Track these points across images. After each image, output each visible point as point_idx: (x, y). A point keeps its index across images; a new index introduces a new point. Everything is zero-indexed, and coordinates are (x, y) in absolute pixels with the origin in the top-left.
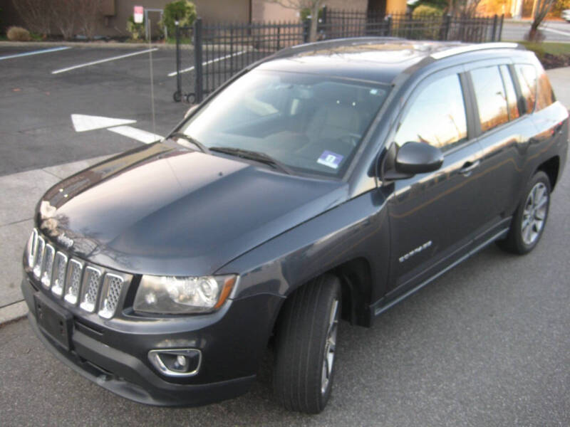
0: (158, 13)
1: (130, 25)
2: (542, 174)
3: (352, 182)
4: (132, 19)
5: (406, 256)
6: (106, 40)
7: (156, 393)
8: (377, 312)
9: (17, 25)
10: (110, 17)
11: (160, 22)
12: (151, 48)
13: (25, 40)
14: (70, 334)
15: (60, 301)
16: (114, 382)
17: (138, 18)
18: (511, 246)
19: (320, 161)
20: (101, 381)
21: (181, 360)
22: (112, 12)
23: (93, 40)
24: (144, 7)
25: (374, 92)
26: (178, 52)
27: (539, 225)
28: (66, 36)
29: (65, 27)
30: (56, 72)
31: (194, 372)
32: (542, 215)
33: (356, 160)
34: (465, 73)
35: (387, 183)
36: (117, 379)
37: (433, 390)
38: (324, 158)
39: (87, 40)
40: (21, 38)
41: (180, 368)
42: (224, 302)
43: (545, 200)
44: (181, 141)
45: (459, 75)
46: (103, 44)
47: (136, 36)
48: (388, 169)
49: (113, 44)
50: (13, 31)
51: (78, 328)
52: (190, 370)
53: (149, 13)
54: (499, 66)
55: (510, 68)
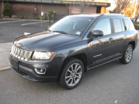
0: (47, 14)
1: (40, 16)
2: (131, 45)
3: (83, 37)
4: (41, 15)
5: (95, 56)
6: (34, 19)
7: (36, 78)
8: (88, 69)
9: (15, 15)
10: (36, 14)
11: (47, 16)
12: (45, 21)
13: (16, 18)
14: (18, 65)
15: (17, 59)
16: (27, 76)
17: (42, 14)
18: (123, 61)
19: (76, 33)
20: (24, 76)
21: (41, 70)
22: (36, 13)
23: (31, 19)
24: (44, 12)
25: (89, 20)
26: (50, 22)
27: (130, 58)
28: (25, 18)
29: (25, 16)
30: (22, 25)
31: (44, 73)
32: (131, 55)
33: (84, 33)
34: (111, 19)
35: (91, 39)
36: (28, 75)
37: (99, 87)
38: (77, 32)
39: (30, 19)
40: (15, 18)
41: (41, 72)
42: (52, 58)
43: (132, 52)
44: (48, 31)
45: (110, 19)
46: (34, 20)
47: (41, 18)
48: (91, 36)
49: (36, 20)
50: (13, 16)
51: (20, 64)
52: (43, 73)
53: (45, 14)
54: (120, 19)
55: (123, 20)
